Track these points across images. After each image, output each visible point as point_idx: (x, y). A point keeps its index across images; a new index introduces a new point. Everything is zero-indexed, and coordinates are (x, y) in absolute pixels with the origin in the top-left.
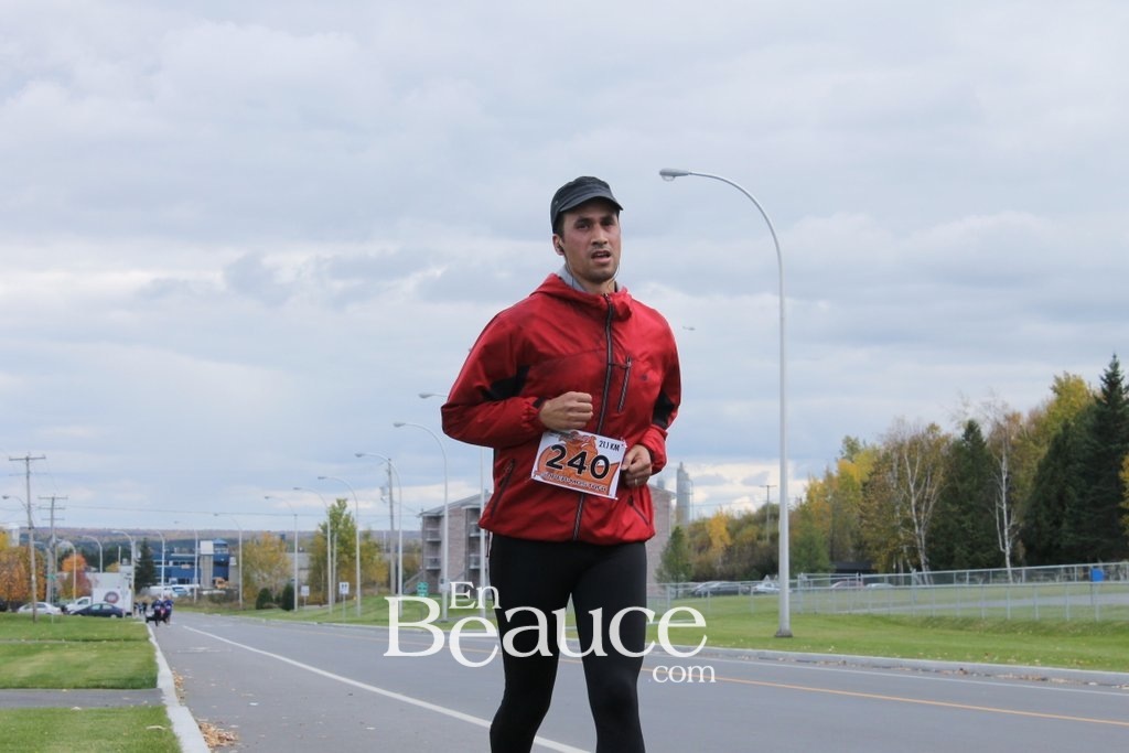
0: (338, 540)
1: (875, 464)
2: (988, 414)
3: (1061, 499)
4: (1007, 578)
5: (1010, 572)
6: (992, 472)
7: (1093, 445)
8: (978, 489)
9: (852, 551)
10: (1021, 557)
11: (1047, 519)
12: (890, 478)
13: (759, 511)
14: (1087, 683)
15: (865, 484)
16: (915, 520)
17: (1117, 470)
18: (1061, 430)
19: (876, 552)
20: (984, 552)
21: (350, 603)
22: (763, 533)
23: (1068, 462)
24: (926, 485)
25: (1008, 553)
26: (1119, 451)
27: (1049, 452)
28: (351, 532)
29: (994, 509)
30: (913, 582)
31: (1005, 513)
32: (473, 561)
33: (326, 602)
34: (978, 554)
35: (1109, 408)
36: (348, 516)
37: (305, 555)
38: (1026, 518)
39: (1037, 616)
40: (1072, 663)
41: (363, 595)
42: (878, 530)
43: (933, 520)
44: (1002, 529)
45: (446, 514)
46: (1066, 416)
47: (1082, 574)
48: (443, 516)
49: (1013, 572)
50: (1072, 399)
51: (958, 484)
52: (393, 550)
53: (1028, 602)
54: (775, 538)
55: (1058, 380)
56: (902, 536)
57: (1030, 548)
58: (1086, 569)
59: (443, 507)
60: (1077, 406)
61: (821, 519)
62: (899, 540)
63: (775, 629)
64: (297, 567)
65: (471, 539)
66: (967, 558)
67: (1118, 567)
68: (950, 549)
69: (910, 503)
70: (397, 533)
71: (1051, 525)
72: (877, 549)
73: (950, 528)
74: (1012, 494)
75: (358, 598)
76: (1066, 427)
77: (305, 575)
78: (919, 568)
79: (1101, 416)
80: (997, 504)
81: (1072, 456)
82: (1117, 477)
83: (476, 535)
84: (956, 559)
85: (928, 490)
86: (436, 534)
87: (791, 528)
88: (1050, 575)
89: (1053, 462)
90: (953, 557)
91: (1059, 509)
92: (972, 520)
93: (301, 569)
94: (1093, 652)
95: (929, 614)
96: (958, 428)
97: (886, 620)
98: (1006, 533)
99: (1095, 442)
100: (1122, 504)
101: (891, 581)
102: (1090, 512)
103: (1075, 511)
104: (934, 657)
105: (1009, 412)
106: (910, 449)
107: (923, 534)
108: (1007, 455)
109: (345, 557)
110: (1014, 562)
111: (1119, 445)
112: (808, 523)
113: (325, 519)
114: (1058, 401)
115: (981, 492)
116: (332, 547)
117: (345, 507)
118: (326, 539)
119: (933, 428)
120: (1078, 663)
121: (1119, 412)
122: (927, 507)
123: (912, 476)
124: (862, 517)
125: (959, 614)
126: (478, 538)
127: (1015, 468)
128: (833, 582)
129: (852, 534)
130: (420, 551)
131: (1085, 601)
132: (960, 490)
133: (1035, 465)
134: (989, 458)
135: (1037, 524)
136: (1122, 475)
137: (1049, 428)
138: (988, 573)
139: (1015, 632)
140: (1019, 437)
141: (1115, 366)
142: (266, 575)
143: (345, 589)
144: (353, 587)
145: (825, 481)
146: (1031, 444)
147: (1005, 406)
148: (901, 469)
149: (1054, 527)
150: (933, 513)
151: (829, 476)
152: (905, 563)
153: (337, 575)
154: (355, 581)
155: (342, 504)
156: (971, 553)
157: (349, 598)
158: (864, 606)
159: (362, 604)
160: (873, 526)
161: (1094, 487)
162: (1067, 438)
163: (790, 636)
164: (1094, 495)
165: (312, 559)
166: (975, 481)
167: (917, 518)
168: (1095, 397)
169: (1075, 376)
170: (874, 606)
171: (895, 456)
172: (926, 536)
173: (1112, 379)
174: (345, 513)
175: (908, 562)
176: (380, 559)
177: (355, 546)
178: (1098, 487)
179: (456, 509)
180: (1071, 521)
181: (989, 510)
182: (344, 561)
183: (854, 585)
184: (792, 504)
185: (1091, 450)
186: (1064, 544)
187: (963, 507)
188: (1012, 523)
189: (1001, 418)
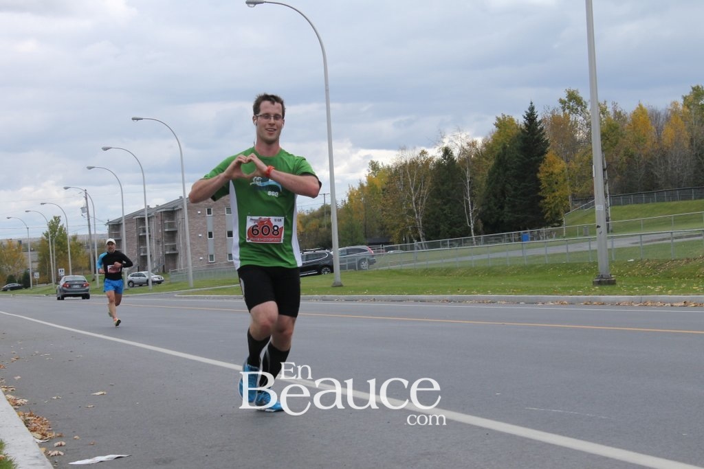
0: (56, 242)
1: (389, 177)
2: (457, 143)
3: (503, 193)
4: (472, 243)
5: (474, 239)
6: (461, 178)
7: (521, 158)
8: (453, 189)
9: (377, 231)
10: (481, 229)
11: (495, 205)
12: (398, 185)
13: (319, 210)
14: (518, 303)
15: (383, 190)
16: (415, 210)
17: (536, 173)
18: (501, 151)
19: (393, 231)
20: (458, 227)
22: (323, 223)
23: (507, 169)
24: (421, 189)
25: (472, 228)
26: (537, 161)
27: (495, 164)
28: (64, 236)
29: (463, 201)
30: (416, 248)
31: (470, 202)
32: (142, 250)
33: (51, 282)
34: (454, 228)
35: (529, 135)
36: (62, 227)
37: (36, 253)
38: (482, 205)
39: (490, 265)
40: (510, 291)
42: (393, 218)
43: (426, 209)
44: (468, 213)
45: (123, 222)
46: (504, 141)
47: (517, 238)
48: (122, 224)
49: (476, 238)
50: (507, 130)
51: (440, 187)
52: (91, 247)
53: (485, 256)
54: (329, 226)
55: (498, 119)
56: (408, 221)
57: (486, 224)
58: (519, 234)
59: (120, 219)
60: (511, 134)
61: (358, 213)
62: (406, 223)
63: (332, 281)
64: (31, 262)
65: (140, 237)
66: (448, 232)
67: (538, 232)
68: (437, 227)
69: (412, 200)
71: (498, 209)
72: (393, 229)
73: (436, 214)
74: (473, 191)
76: (504, 148)
77: (36, 265)
78: (419, 240)
79: (525, 140)
80: (465, 198)
81: (509, 165)
82: (536, 177)
83: (144, 234)
84: (441, 233)
85: (422, 191)
86: (118, 235)
87: (338, 220)
88: (498, 240)
89: (497, 170)
90: (440, 231)
91: (503, 199)
92: (450, 208)
93: (32, 262)
94: (522, 284)
95: (425, 267)
96: (439, 152)
97: (399, 272)
98: (471, 215)
99: (522, 156)
100: (540, 194)
101: (402, 248)
102: (520, 199)
103: (511, 199)
104: (428, 293)
105: (470, 141)
106: (410, 167)
107: (420, 218)
108: (469, 167)
109: (61, 253)
110: (477, 232)
111: (536, 157)
112: (350, 215)
113: (46, 229)
114: (499, 133)
115: (454, 191)
116: (52, 247)
117: (60, 221)
118: (48, 242)
119: (423, 153)
120: (513, 291)
121: (536, 137)
122: (422, 201)
123: (412, 183)
124: (382, 210)
125: (443, 266)
126: (145, 236)
127: (474, 174)
129: (377, 221)
131: (518, 254)
132: (442, 191)
133: (486, 172)
134: (458, 169)
135: (489, 208)
136: (539, 175)
137: (494, 149)
138: (461, 240)
139: (477, 275)
140: (476, 155)
141: (532, 109)
142: (11, 267)
143: (62, 273)
144: (67, 271)
145: (359, 189)
146: (484, 159)
147: (467, 137)
148: (405, 179)
149: (500, 209)
150: (426, 205)
151: (362, 185)
152: (410, 237)
153: (56, 265)
154: (68, 268)
155: (57, 219)
156: (451, 228)
158: (385, 265)
160: (390, 215)
161: (523, 184)
162: (505, 154)
163: (341, 286)
164: (522, 189)
165: (40, 255)
166: (451, 184)
167: (416, 208)
168: (521, 129)
169: (508, 116)
170: (392, 264)
171: (401, 171)
172: (422, 220)
173: (531, 117)
174: (59, 225)
175: (412, 236)
176: (83, 253)
177: (67, 245)
178: (525, 184)
179: (129, 219)
180: (510, 205)
181: (460, 201)
182: (61, 255)
183: (379, 252)
184: (340, 204)
185: (520, 161)
186: (506, 220)
187: (444, 200)
188: (474, 209)
189: (465, 145)
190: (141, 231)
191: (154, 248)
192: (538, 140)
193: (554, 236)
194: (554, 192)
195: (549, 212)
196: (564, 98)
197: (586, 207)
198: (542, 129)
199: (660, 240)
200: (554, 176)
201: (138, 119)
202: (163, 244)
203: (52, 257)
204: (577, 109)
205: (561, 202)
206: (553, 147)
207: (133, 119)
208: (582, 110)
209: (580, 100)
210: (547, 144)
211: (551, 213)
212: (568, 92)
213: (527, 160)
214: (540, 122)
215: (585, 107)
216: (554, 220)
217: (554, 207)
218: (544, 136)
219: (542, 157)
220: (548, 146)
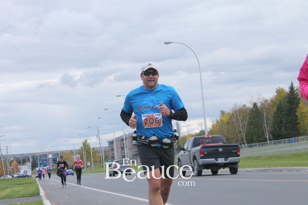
0: (86, 150)
1: (230, 117)
2: (259, 100)
3: (281, 122)
4: (268, 144)
5: (269, 143)
6: (262, 116)
7: (288, 106)
10: (271, 138)
11: (278, 127)
12: (234, 120)
13: (199, 132)
14: (292, 171)
15: (227, 123)
16: (242, 131)
17: (295, 113)
18: (279, 103)
19: (232, 141)
20: (261, 138)
21: (91, 168)
23: (282, 112)
24: (244, 121)
25: (268, 138)
26: (295, 107)
27: (276, 109)
28: (89, 148)
29: (263, 126)
30: (243, 148)
31: (266, 127)
32: (123, 153)
34: (260, 138)
35: (292, 96)
36: (88, 144)
38: (272, 128)
39: (277, 154)
40: (288, 166)
41: (94, 165)
42: (232, 135)
43: (247, 130)
44: (266, 131)
45: (115, 141)
46: (280, 99)
47: (288, 141)
49: (270, 142)
50: (281, 94)
51: (253, 120)
52: (101, 152)
53: (274, 150)
55: (277, 89)
56: (239, 136)
57: (274, 136)
58: (289, 140)
59: (113, 140)
60: (283, 96)
61: (217, 133)
62: (238, 137)
65: (122, 147)
66: (257, 140)
67: (298, 139)
68: (252, 138)
69: (240, 126)
70: (102, 147)
72: (232, 140)
73: (251, 132)
74: (267, 122)
75: (93, 166)
76: (280, 102)
78: (244, 144)
79: (290, 98)
80: (264, 125)
81: (283, 110)
82: (295, 114)
83: (124, 146)
84: (254, 140)
85: (245, 122)
86: (112, 147)
88: (280, 143)
89: (278, 112)
90: (253, 140)
91: (281, 124)
92: (257, 130)
94: (293, 162)
95: (248, 156)
96: (251, 105)
98: (267, 132)
99: (289, 105)
100: (297, 122)
102: (289, 124)
103: (285, 124)
104: (250, 168)
105: (265, 99)
106: (239, 112)
107: (244, 134)
108: (265, 111)
109: (88, 155)
110: (270, 140)
111: (295, 105)
112: (213, 134)
113: (82, 145)
114: (278, 95)
115: (259, 122)
116: (84, 153)
118: (83, 151)
119: (244, 105)
120: (289, 166)
121: (294, 97)
122: (245, 127)
123: (240, 119)
125: (256, 155)
126: (124, 147)
127: (268, 114)
129: (225, 136)
130: (108, 152)
131: (290, 149)
132: (253, 122)
133: (273, 113)
134: (261, 112)
135: (275, 129)
136: (297, 114)
137: (276, 103)
138: (263, 143)
139: (272, 159)
140: (268, 106)
141: (292, 84)
143: (89, 164)
144: (91, 163)
145: (217, 123)
146: (271, 107)
147: (263, 98)
148: (237, 117)
149: (280, 129)
151: (217, 121)
152: (240, 143)
153: (86, 161)
154: (91, 161)
155: (86, 141)
156: (258, 139)
157: (90, 166)
159: (94, 167)
160: (231, 133)
161: (289, 118)
162: (281, 105)
164: (289, 120)
166: (257, 119)
167: (242, 130)
168: (288, 93)
169: (281, 88)
171: (235, 114)
172: (245, 135)
173: (292, 88)
174: (87, 143)
175: (241, 142)
176: (98, 155)
177: (91, 152)
178: (291, 118)
179: (117, 139)
180: (284, 127)
181: (262, 126)
182: (88, 156)
184: (208, 130)
185: (288, 108)
186: (283, 134)
187: (255, 126)
188: (268, 129)
189: (263, 101)
190: (122, 145)
191: (128, 152)
192: (296, 98)
193: (305, 140)
194: (304, 120)
195: (302, 129)
198: (297, 93)
200: (303, 113)
201: (119, 96)
202: (132, 150)
203: (85, 157)
205: (307, 125)
206: (302, 101)
207: (117, 96)
210: (299, 99)
211: (303, 130)
214: (296, 90)
216: (304, 133)
217: (304, 127)
218: (298, 96)
219: (298, 105)
220: (300, 100)
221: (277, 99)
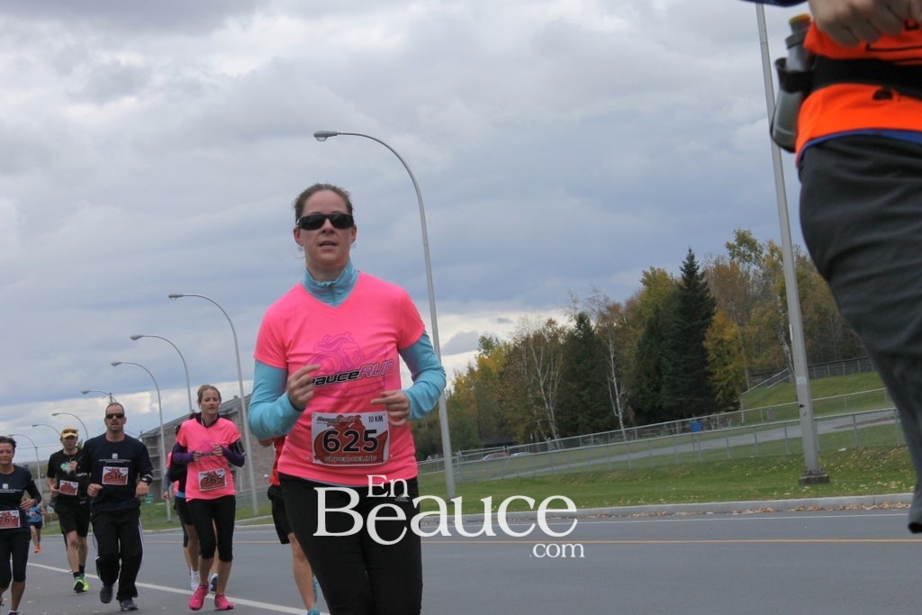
1: (506, 357)
2: (594, 307)
3: (658, 370)
4: (622, 437)
5: (624, 432)
6: (602, 354)
7: (681, 323)
8: (592, 367)
9: (496, 429)
10: (632, 419)
11: (649, 386)
12: (521, 366)
15: (501, 374)
16: (545, 399)
17: (701, 342)
18: (654, 316)
19: (516, 428)
20: (602, 418)
23: (662, 339)
24: (550, 369)
25: (621, 417)
26: (701, 326)
27: (645, 333)
29: (606, 383)
30: (550, 448)
31: (616, 385)
34: (597, 420)
35: (690, 292)
38: (632, 388)
39: (653, 465)
40: (690, 498)
42: (516, 410)
43: (559, 397)
44: (615, 398)
45: (162, 433)
46: (656, 302)
47: (682, 427)
48: (160, 435)
49: (627, 432)
51: (576, 366)
54: (434, 424)
55: (646, 274)
56: (535, 412)
57: (638, 412)
58: (684, 423)
59: (159, 429)
60: (664, 293)
61: (469, 406)
62: (533, 415)
66: (588, 425)
67: (709, 419)
68: (574, 419)
69: (539, 385)
71: (652, 392)
72: (515, 424)
73: (572, 402)
74: (619, 369)
76: (657, 311)
78: (552, 438)
79: (684, 299)
80: (608, 379)
81: (664, 333)
82: (701, 346)
84: (580, 427)
85: (552, 373)
88: (656, 432)
89: (649, 341)
90: (577, 425)
91: (657, 378)
92: (590, 394)
96: (571, 321)
97: (532, 481)
98: (618, 402)
99: (681, 320)
100: (707, 368)
101: (529, 450)
102: (682, 377)
103: (671, 377)
105: (610, 304)
106: (535, 341)
107: (552, 409)
108: (612, 339)
110: (627, 423)
111: (700, 321)
112: (458, 410)
114: (649, 292)
115: (595, 370)
119: (551, 322)
121: (698, 294)
122: (553, 387)
123: (539, 363)
125: (590, 469)
127: (619, 348)
128: (485, 455)
129: (495, 416)
131: (688, 448)
132: (578, 371)
133: (635, 344)
134: (598, 342)
135: (641, 391)
136: (705, 343)
137: (643, 313)
138: (606, 435)
140: (620, 323)
141: (691, 258)
145: (468, 375)
146: (631, 328)
147: (606, 299)
148: (529, 358)
149: (655, 392)
150: (558, 391)
151: (471, 370)
152: (540, 434)
156: (592, 421)
158: (512, 472)
160: (511, 406)
161: (684, 357)
162: (658, 320)
164: (684, 363)
166: (589, 362)
167: (546, 396)
168: (678, 285)
169: (659, 270)
170: (521, 470)
171: (523, 348)
172: (555, 411)
173: (690, 269)
175: (542, 433)
178: (688, 357)
179: (170, 429)
180: (668, 386)
181: (603, 384)
183: (502, 456)
185: (680, 328)
186: (665, 404)
187: (582, 384)
188: (622, 393)
189: (604, 310)
192: (702, 298)
193: (730, 423)
194: (726, 365)
195: (721, 392)
196: (733, 240)
197: (769, 384)
198: (706, 283)
199: (872, 422)
200: (724, 344)
201: (176, 297)
204: (750, 255)
205: (736, 378)
206: (722, 307)
207: (170, 297)
208: (756, 256)
209: (754, 244)
210: (713, 303)
211: (724, 394)
212: (738, 234)
213: (688, 325)
214: (703, 275)
215: (761, 253)
216: (728, 402)
217: (727, 386)
218: (708, 294)
219: (708, 320)
220: (715, 305)
221: (646, 301)
